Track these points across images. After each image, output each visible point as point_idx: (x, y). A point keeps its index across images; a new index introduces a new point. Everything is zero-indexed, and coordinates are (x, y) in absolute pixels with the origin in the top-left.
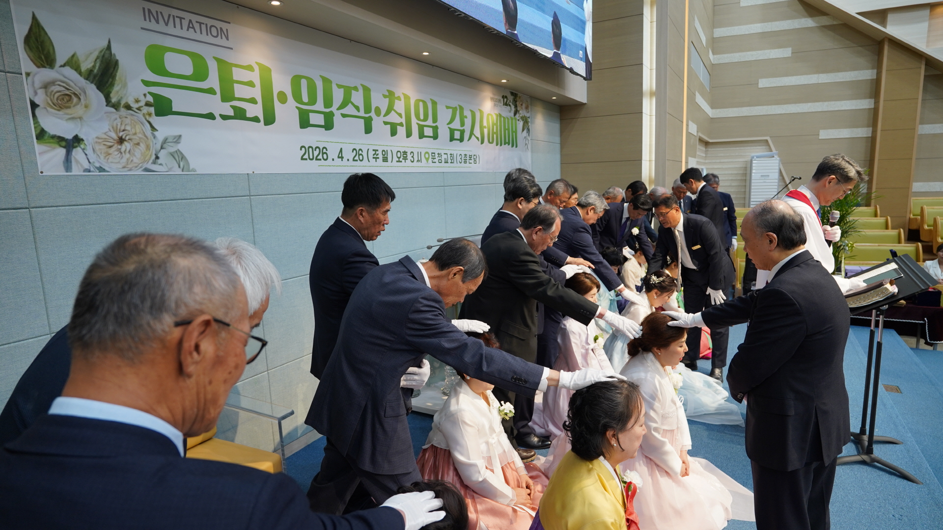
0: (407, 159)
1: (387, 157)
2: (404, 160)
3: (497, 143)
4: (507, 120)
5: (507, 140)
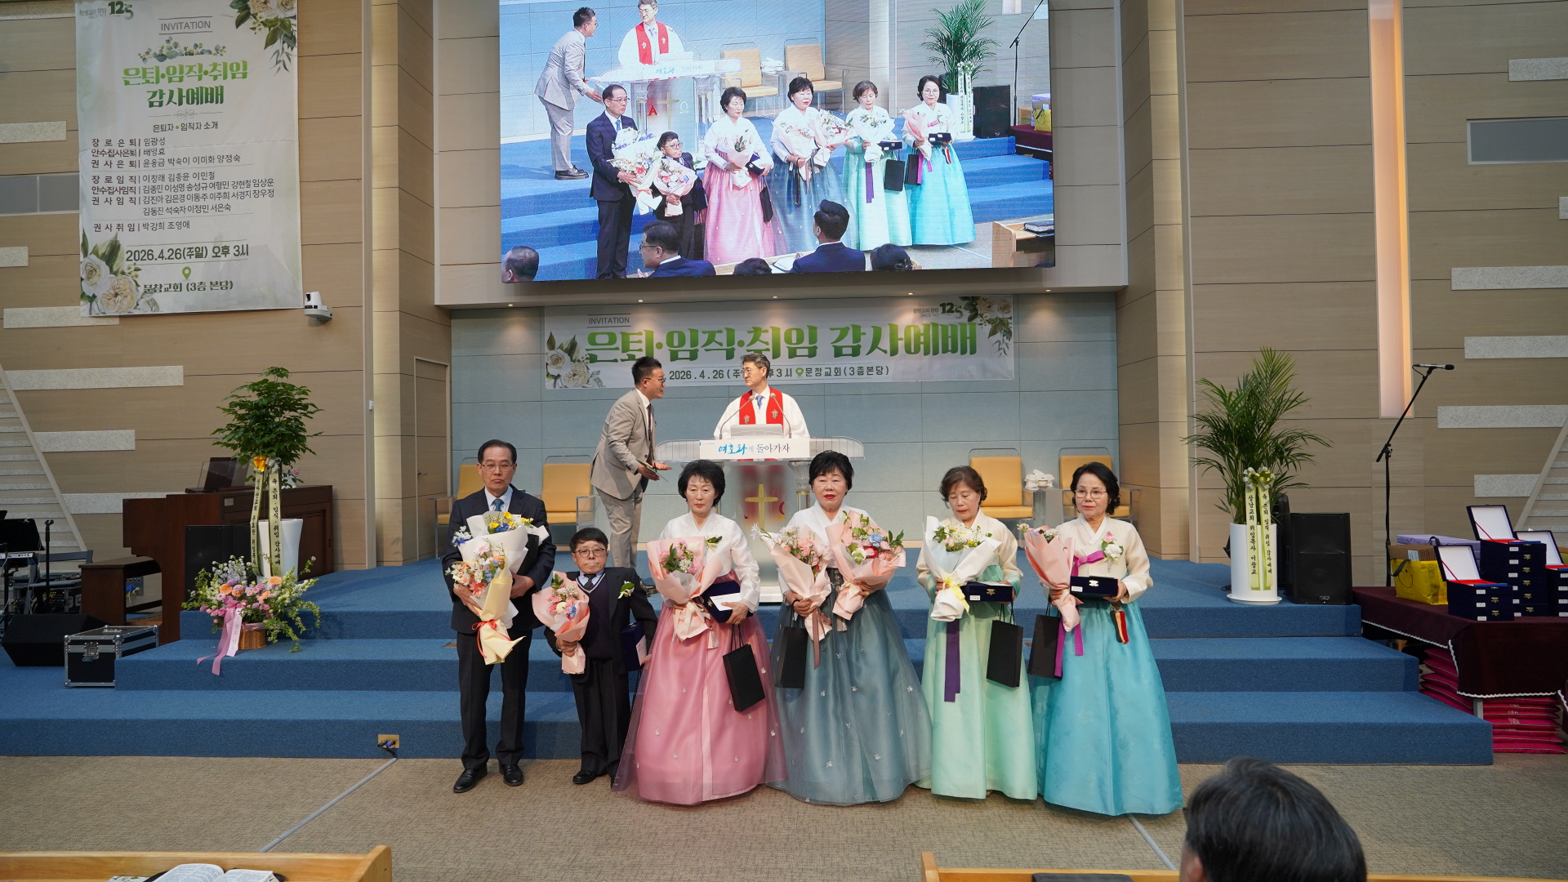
3: (926, 353)
4: (950, 328)
5: (950, 349)
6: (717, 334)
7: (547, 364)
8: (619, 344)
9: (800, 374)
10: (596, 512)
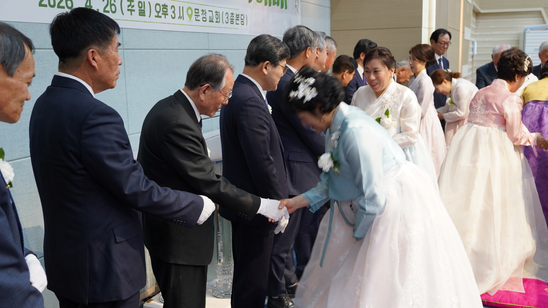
0: (167, 14)
1: (144, 11)
2: (164, 16)
3: (266, 3)
9: (190, 16)
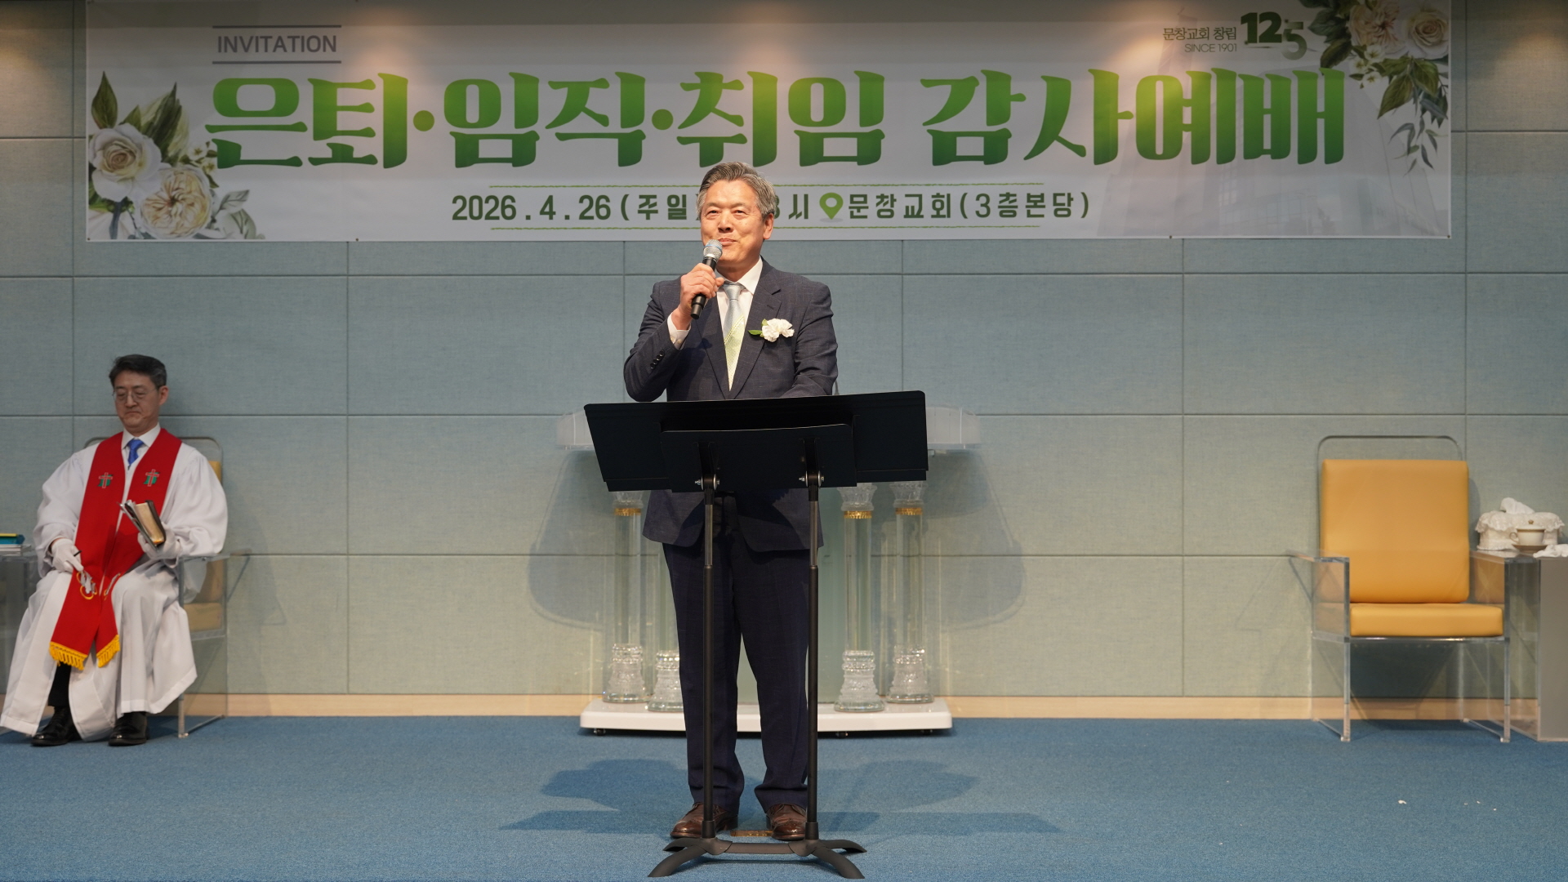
3: (1199, 157)
4: (1267, 85)
5: (1267, 145)
6: (593, 91)
7: (92, 168)
8: (305, 112)
9: (831, 212)
10: (232, 602)
